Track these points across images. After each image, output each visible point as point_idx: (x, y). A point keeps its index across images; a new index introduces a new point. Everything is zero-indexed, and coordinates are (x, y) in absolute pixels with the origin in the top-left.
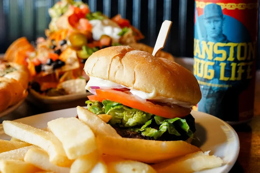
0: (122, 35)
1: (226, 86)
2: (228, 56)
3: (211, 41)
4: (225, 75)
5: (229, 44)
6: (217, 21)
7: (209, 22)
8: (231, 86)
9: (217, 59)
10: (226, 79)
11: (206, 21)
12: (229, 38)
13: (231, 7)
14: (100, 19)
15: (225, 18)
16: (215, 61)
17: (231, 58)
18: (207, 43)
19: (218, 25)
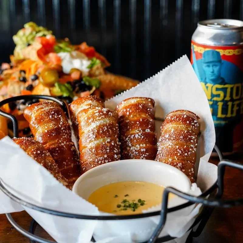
0: (91, 67)
1: (223, 123)
2: (225, 96)
3: (210, 83)
4: (222, 113)
5: (226, 86)
6: (216, 66)
7: (209, 66)
8: (227, 122)
9: (215, 99)
10: (223, 116)
11: (205, 65)
12: (226, 81)
13: (229, 53)
14: (68, 51)
15: (223, 63)
16: (214, 101)
17: (228, 98)
18: (205, 84)
19: (216, 69)
